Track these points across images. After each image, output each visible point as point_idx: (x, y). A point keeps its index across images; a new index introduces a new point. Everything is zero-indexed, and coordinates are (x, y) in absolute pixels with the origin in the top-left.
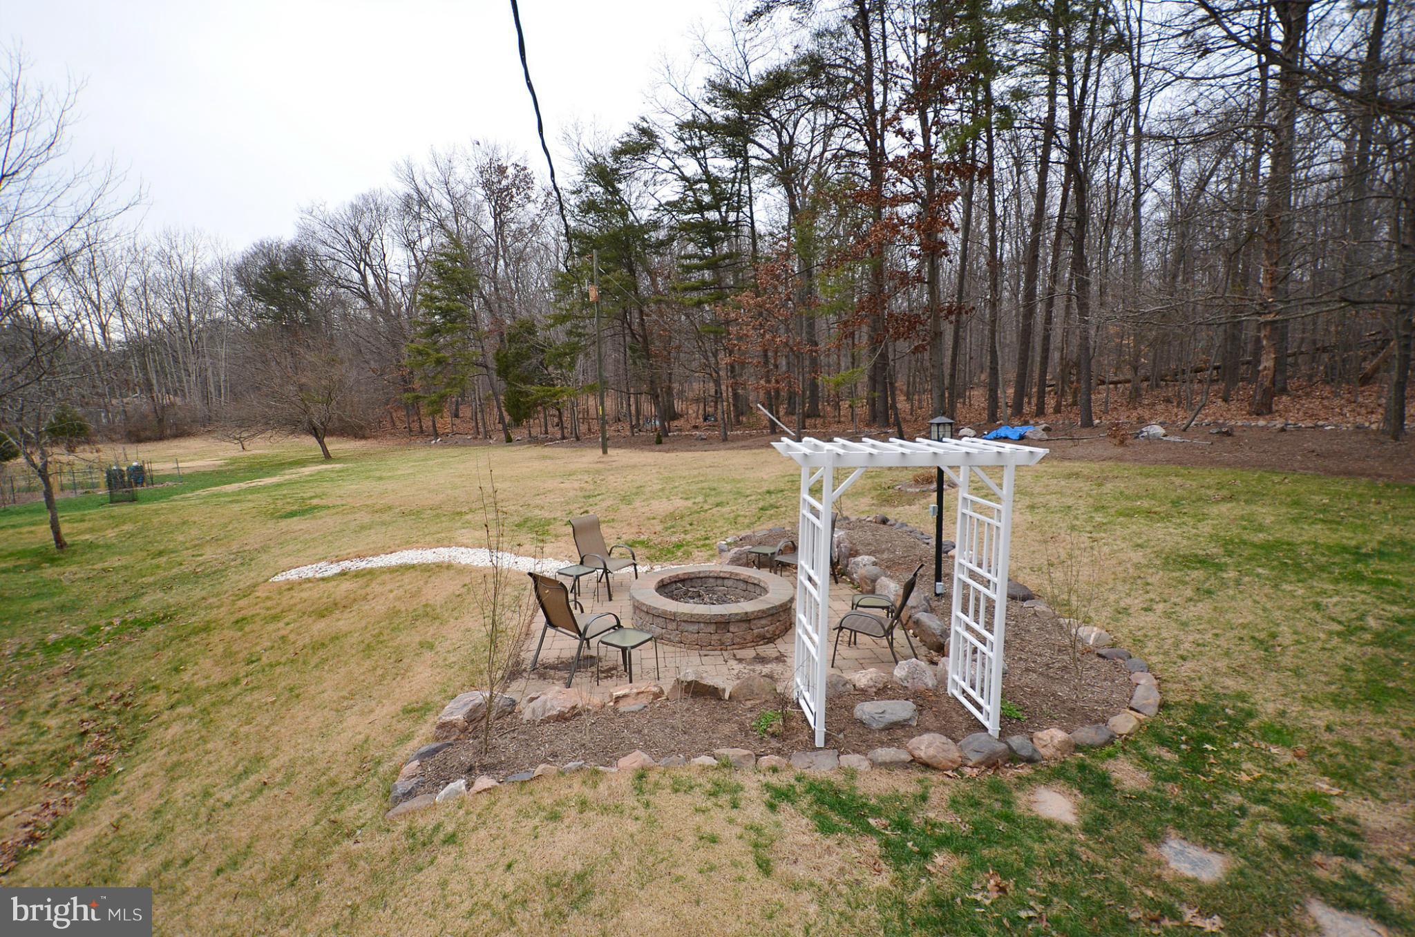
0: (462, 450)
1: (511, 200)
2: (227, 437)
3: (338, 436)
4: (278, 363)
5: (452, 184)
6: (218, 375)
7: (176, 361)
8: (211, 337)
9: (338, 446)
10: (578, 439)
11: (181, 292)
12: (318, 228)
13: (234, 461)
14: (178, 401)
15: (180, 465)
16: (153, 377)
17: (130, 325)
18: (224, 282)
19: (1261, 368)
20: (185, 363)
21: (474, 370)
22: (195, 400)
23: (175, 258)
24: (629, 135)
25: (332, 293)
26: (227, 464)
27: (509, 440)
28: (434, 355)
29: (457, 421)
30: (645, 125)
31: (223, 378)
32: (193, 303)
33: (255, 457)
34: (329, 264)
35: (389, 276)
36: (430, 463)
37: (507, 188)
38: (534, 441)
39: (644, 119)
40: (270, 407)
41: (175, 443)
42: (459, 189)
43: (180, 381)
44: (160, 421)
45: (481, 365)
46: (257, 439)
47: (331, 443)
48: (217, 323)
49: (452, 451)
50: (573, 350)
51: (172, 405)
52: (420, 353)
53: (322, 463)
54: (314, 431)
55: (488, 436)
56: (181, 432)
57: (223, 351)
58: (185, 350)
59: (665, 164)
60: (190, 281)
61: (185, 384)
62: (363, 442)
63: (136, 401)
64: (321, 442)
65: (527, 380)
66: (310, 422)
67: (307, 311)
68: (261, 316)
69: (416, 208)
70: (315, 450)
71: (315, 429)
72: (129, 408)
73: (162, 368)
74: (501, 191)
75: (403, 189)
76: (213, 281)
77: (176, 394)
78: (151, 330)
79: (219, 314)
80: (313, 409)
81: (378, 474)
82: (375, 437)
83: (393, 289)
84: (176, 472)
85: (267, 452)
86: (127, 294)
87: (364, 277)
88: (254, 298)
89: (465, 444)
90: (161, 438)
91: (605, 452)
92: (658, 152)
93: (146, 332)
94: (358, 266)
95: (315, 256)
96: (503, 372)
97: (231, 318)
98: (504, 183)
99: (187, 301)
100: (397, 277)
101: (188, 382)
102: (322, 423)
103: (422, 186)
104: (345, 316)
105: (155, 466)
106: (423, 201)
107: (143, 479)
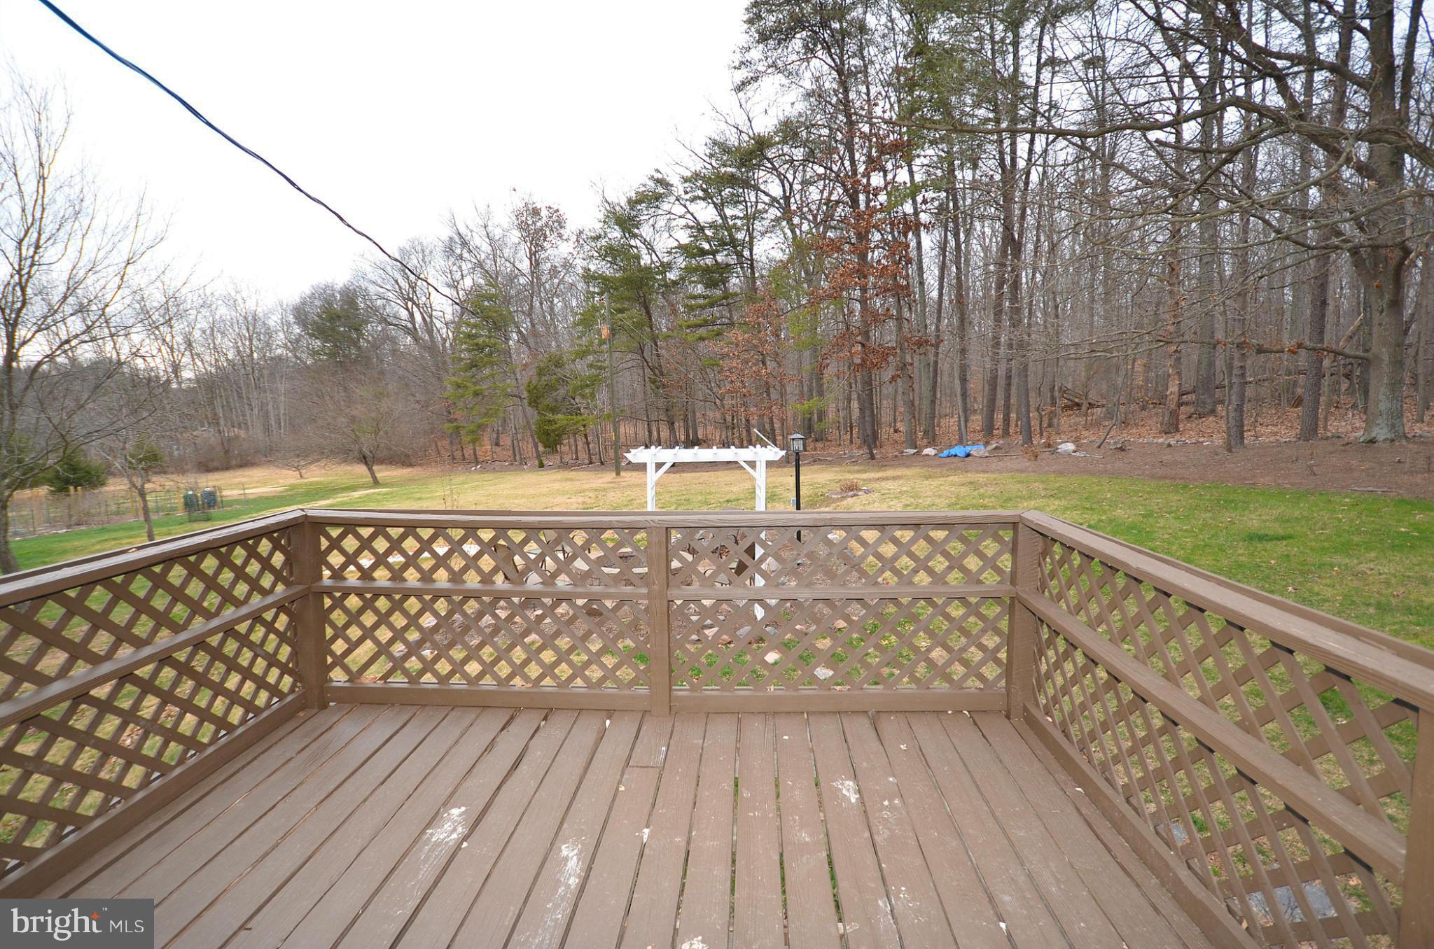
0: (497, 475)
1: (545, 240)
2: (287, 466)
3: (387, 464)
4: (331, 397)
5: (490, 229)
6: (278, 408)
7: (240, 397)
8: (271, 374)
9: (387, 473)
10: (602, 463)
11: (245, 332)
12: (369, 269)
13: (293, 487)
14: (242, 434)
15: (247, 491)
16: (220, 412)
17: (199, 363)
18: (285, 324)
19: (1168, 393)
20: (248, 398)
21: (509, 402)
22: (258, 433)
23: (240, 301)
24: (644, 186)
25: (383, 329)
26: (287, 490)
27: (541, 466)
28: (473, 388)
29: (498, 449)
30: (660, 176)
31: (282, 412)
32: (255, 342)
33: (311, 483)
34: (379, 302)
35: (434, 313)
36: (466, 486)
37: (541, 230)
38: (564, 466)
39: (657, 171)
40: (326, 438)
41: (239, 472)
42: (497, 233)
43: (244, 415)
44: (227, 452)
45: (515, 396)
46: (313, 467)
47: (379, 471)
48: (279, 359)
49: (487, 476)
50: (594, 382)
51: (237, 437)
52: (458, 386)
53: (371, 488)
54: (364, 460)
55: (523, 461)
56: (245, 463)
57: (282, 387)
58: (248, 385)
59: (678, 209)
60: (252, 322)
61: (248, 418)
62: (410, 470)
63: (206, 434)
64: (370, 469)
65: (554, 410)
66: (360, 451)
67: (359, 348)
68: (318, 353)
69: (458, 251)
70: (366, 477)
71: (364, 457)
72: (198, 441)
73: (228, 403)
74: (536, 232)
75: (446, 233)
76: (274, 321)
77: (240, 427)
78: (217, 368)
79: (279, 351)
80: (362, 439)
81: (418, 495)
82: (421, 465)
83: (438, 324)
84: (243, 497)
85: (322, 479)
86: (197, 334)
87: (411, 315)
88: (311, 336)
89: (502, 470)
90: (227, 468)
91: (618, 474)
92: (672, 199)
93: (213, 370)
94: (406, 304)
95: (366, 295)
96: (534, 401)
97: (290, 354)
98: (539, 224)
99: (251, 340)
100: (441, 314)
101: (251, 415)
102: (371, 452)
103: (463, 230)
104: (394, 351)
105: (225, 493)
106: (464, 244)
107: (215, 503)
